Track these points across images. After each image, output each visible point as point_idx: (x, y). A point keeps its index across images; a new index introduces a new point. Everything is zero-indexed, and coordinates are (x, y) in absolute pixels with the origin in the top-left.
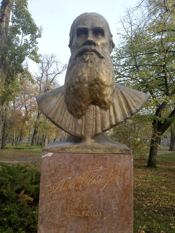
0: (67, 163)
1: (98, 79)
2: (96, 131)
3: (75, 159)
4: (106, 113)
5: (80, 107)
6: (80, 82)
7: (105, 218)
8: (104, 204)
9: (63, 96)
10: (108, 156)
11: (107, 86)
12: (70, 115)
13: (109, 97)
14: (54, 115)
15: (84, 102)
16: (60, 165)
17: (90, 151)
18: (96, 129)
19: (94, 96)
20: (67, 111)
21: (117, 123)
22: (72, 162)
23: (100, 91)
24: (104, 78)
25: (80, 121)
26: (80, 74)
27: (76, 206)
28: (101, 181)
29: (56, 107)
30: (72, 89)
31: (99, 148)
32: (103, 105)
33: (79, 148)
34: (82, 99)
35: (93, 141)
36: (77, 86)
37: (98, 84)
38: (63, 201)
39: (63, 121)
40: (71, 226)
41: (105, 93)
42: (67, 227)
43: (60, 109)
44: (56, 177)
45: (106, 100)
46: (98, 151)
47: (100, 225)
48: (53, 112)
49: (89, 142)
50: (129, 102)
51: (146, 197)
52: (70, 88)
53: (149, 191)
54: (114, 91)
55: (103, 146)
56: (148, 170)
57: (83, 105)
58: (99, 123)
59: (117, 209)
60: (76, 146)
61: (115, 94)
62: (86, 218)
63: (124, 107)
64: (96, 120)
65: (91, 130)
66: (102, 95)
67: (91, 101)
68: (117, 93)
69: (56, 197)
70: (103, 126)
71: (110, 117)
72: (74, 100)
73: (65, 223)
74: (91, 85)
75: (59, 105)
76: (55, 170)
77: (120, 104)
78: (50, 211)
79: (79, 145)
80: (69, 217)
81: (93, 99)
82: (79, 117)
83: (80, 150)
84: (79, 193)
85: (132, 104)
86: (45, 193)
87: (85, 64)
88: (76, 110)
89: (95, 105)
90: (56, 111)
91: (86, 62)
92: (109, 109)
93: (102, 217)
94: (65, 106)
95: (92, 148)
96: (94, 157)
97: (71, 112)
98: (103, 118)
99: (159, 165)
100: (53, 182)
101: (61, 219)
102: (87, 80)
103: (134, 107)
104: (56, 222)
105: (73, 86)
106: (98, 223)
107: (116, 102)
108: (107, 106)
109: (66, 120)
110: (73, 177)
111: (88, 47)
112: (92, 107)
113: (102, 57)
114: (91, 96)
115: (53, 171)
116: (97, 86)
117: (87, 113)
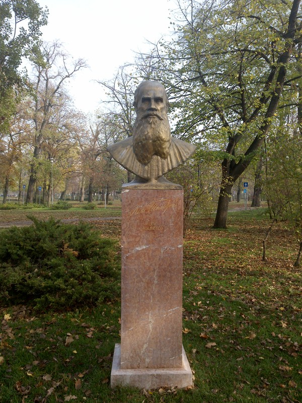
0: (139, 196)
1: (159, 137)
2: (158, 175)
3: (145, 193)
4: (165, 161)
5: (146, 157)
6: (146, 139)
7: (165, 230)
8: (165, 222)
9: (132, 148)
10: (167, 191)
11: (166, 141)
12: (139, 163)
13: (167, 149)
14: (126, 163)
15: (149, 154)
16: (135, 198)
17: (154, 188)
18: (158, 173)
19: (157, 149)
20: (136, 160)
21: (173, 169)
22: (143, 196)
23: (161, 146)
24: (164, 136)
25: (146, 167)
26: (146, 133)
27: (146, 224)
28: (162, 207)
29: (127, 156)
30: (140, 144)
31: (160, 186)
32: (163, 156)
33: (147, 186)
34: (148, 151)
35: (156, 181)
36: (144, 142)
37: (159, 140)
38: (138, 221)
39: (134, 167)
40: (143, 236)
41: (164, 147)
42: (141, 237)
43: (131, 158)
44: (132, 206)
45: (165, 152)
46: (160, 188)
47: (162, 235)
48: (125, 161)
49: (154, 181)
50: (181, 153)
51: (207, 260)
52: (138, 143)
53: (212, 254)
54: (170, 145)
55: (163, 185)
56: (214, 232)
57: (149, 156)
58: (160, 168)
59: (173, 224)
60: (144, 185)
61: (171, 146)
62: (153, 231)
63: (178, 157)
64: (158, 167)
65: (155, 174)
66: (163, 148)
67: (154, 153)
68: (173, 146)
69: (132, 218)
70: (163, 170)
71: (168, 164)
72: (142, 152)
73: (139, 234)
74: (154, 141)
75: (130, 155)
76: (131, 201)
77: (175, 154)
78: (129, 228)
79: (147, 184)
80: (142, 231)
81: (156, 151)
82: (146, 164)
83: (148, 188)
84: (148, 215)
85: (184, 154)
86: (125, 216)
87: (149, 125)
88: (143, 159)
89: (157, 155)
90: (128, 160)
91: (150, 124)
92: (167, 158)
93: (163, 230)
94: (134, 156)
95: (156, 186)
96: (158, 192)
97: (140, 161)
98: (163, 165)
99: (231, 226)
100: (130, 209)
101: (137, 232)
102: (151, 137)
103: (185, 156)
104: (134, 234)
105: (141, 142)
106: (161, 233)
107: (172, 153)
108: (166, 156)
109: (136, 167)
110: (144, 205)
111: (151, 112)
112: (155, 157)
113: (161, 119)
114: (154, 149)
115: (130, 202)
116: (158, 142)
117: (151, 162)
